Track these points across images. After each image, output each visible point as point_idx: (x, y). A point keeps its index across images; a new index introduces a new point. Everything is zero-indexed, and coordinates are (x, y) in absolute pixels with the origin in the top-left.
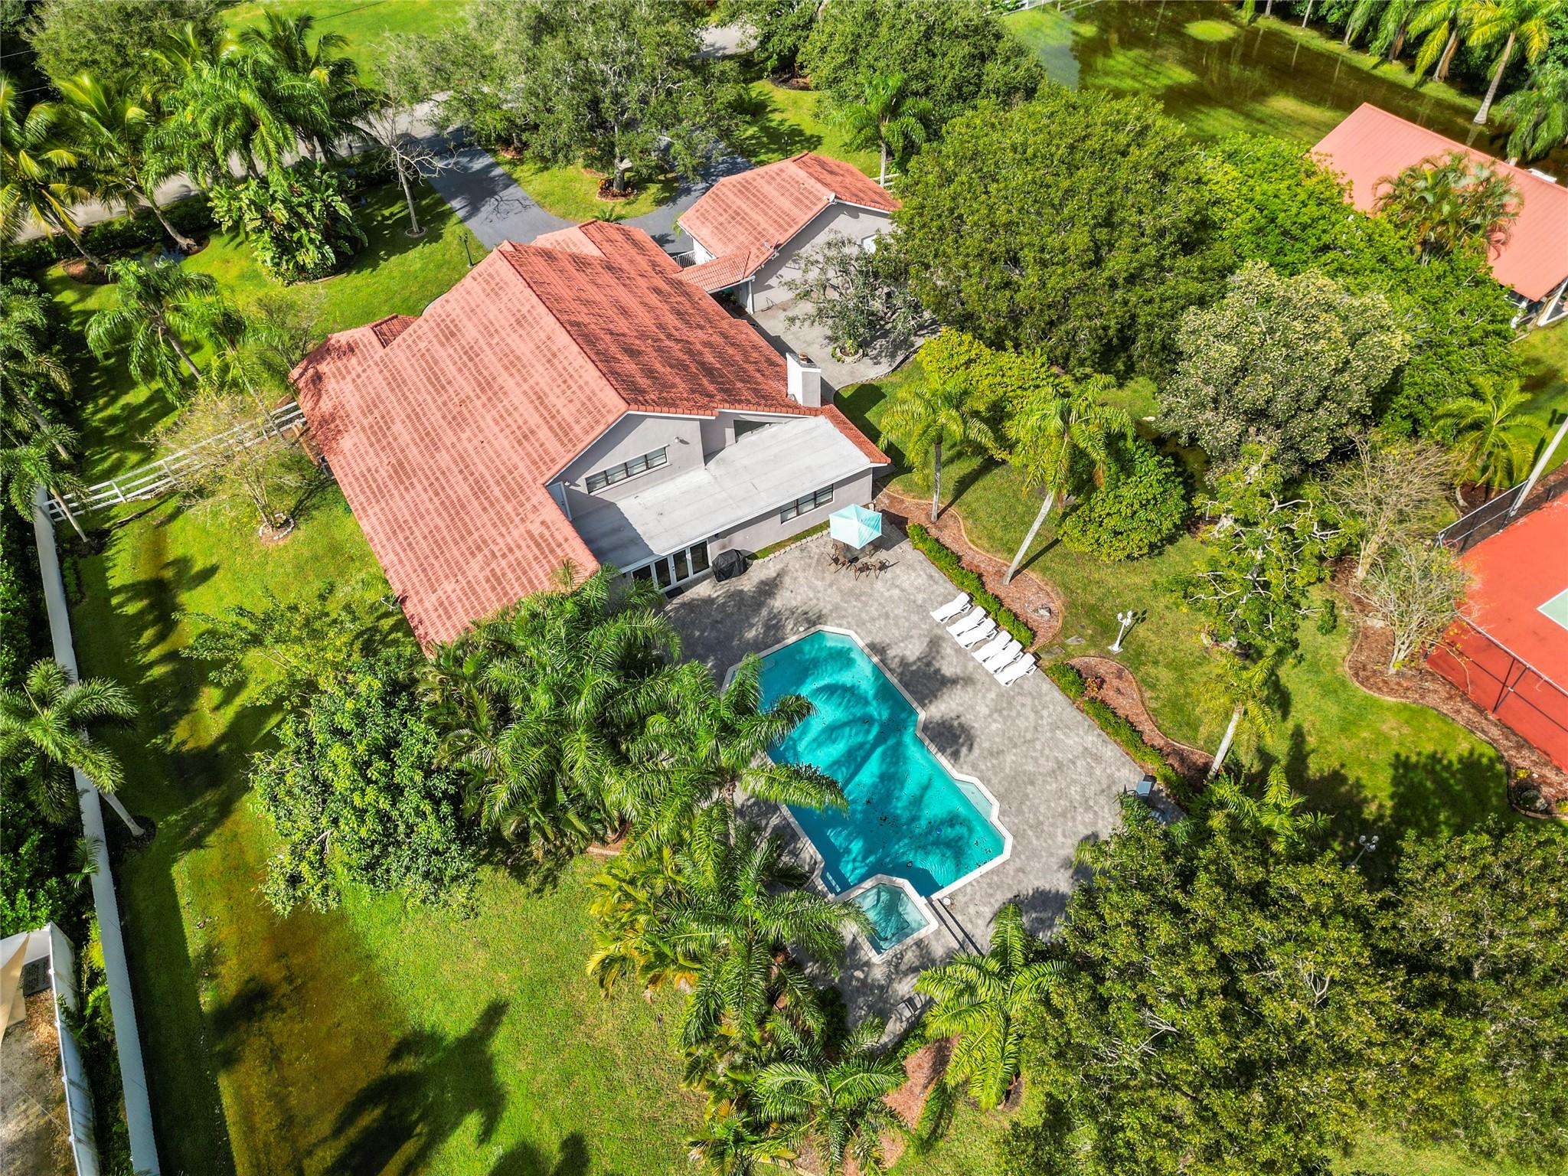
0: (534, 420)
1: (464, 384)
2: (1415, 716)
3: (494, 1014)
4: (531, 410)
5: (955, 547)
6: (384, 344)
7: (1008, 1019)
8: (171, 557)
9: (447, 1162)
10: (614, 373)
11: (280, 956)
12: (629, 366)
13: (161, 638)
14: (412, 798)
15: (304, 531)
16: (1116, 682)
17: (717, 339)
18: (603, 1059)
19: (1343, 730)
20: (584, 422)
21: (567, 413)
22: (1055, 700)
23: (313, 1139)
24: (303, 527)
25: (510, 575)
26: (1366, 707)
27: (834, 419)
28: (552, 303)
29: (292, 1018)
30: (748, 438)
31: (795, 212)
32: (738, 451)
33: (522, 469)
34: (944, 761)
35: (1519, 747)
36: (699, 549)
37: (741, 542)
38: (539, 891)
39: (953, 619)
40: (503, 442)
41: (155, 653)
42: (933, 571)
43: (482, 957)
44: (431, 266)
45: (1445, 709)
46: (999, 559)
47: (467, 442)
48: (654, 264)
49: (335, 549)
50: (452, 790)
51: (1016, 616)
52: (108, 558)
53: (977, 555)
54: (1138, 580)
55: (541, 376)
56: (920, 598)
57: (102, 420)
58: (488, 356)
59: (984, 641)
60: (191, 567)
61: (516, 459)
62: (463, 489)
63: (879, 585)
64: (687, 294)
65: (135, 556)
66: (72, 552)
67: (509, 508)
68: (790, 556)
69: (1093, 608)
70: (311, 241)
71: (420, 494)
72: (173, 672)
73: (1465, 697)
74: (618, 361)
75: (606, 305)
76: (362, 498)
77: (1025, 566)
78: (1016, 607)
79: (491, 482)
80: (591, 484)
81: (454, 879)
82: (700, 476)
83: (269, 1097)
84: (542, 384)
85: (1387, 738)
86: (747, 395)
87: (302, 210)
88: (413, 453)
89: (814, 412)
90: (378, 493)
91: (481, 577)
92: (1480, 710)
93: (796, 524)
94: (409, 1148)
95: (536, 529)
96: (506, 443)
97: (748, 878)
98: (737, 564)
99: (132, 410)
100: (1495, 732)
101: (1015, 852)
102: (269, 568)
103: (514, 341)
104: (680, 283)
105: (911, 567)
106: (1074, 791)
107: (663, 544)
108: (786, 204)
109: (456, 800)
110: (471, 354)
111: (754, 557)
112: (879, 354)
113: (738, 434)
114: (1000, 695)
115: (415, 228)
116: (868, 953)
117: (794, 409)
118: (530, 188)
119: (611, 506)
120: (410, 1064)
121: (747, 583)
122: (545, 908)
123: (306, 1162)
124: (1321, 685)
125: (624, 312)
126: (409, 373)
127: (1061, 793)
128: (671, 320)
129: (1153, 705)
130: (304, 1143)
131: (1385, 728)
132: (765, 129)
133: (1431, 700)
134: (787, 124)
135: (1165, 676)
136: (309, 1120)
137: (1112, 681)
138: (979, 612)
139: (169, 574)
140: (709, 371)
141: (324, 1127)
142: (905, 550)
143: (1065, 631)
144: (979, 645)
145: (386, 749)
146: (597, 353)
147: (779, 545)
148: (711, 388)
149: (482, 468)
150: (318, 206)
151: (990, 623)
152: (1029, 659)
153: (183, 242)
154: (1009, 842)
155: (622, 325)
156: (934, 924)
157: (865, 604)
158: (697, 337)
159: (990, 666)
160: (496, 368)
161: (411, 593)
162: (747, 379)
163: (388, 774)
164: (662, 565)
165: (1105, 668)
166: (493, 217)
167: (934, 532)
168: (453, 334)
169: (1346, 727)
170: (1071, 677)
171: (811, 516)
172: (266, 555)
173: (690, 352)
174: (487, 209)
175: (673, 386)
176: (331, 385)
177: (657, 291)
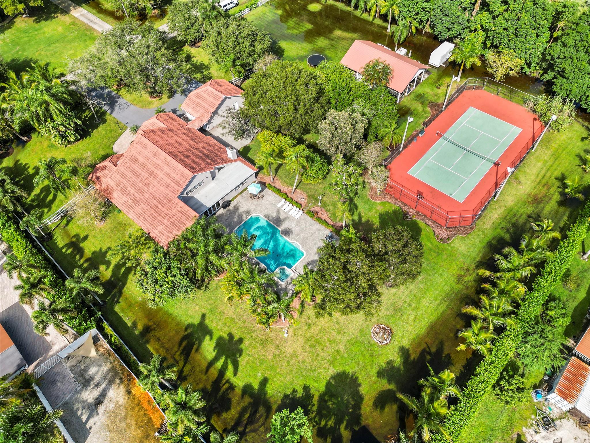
0: (169, 181)
1: (145, 174)
2: (383, 204)
3: (203, 316)
4: (167, 179)
5: (278, 187)
6: (116, 165)
7: (310, 285)
8: (72, 235)
9: (205, 347)
10: (186, 165)
11: (150, 320)
12: (189, 162)
13: (81, 257)
14: (178, 277)
15: (108, 221)
16: (321, 212)
17: (205, 145)
18: (232, 319)
19: (369, 211)
20: (183, 180)
21: (177, 178)
22: (309, 219)
23: (174, 352)
24: (108, 219)
25: (176, 222)
26: (374, 204)
27: (242, 161)
28: (161, 147)
29: (159, 331)
30: (221, 171)
31: (215, 102)
32: (219, 175)
33: (170, 194)
34: (286, 238)
35: (405, 206)
36: (218, 203)
37: (227, 198)
38: (205, 290)
39: (283, 206)
40: (162, 188)
41: (82, 261)
42: (275, 195)
43: (197, 307)
44: (108, 132)
45: (390, 201)
46: (290, 188)
47: (151, 189)
48: (180, 124)
49: (120, 224)
50: (186, 273)
51: (296, 202)
52: (55, 240)
53: (284, 188)
54: (322, 186)
55: (167, 169)
56: (274, 202)
57: (30, 201)
58: (149, 166)
59: (291, 209)
60: (80, 237)
61: (167, 192)
62: (155, 202)
63: (263, 201)
64: (192, 132)
65: (62, 238)
66: (44, 241)
67: (170, 205)
68: (239, 199)
69: (313, 195)
70: (72, 134)
71: (143, 205)
72: (89, 264)
73: (393, 198)
74: (185, 161)
75: (174, 143)
76: (126, 209)
77: (296, 188)
78: (296, 200)
79: (162, 199)
80: (187, 193)
81: (191, 291)
82: (212, 184)
83: (161, 347)
84: (168, 171)
85: (378, 210)
86: (219, 161)
87: (68, 126)
88: (137, 195)
89: (236, 160)
90: (131, 207)
91: (168, 223)
92: (396, 199)
93: (239, 190)
94: (195, 347)
95: (179, 209)
96: (163, 188)
97: (255, 273)
98: (227, 204)
99: (38, 196)
100: (400, 204)
101: (307, 255)
102: (103, 232)
103: (155, 160)
104: (189, 128)
105: (269, 195)
106: (316, 238)
107: (209, 204)
108: (211, 99)
109: (187, 275)
110: (144, 166)
111: (231, 201)
112: (247, 136)
113: (219, 171)
114: (297, 221)
115: (97, 120)
116: (280, 282)
117: (231, 161)
118: (127, 99)
119: (192, 197)
120: (189, 331)
121: (231, 207)
122: (208, 293)
123: (175, 356)
124: (364, 202)
125: (180, 144)
126: (126, 173)
127: (313, 240)
128: (192, 142)
129: (330, 215)
130: (173, 353)
131: (378, 208)
132: (192, 65)
133: (387, 200)
134: (199, 62)
135: (331, 208)
136: (172, 349)
137: (320, 212)
138: (288, 203)
139: (74, 240)
140: (207, 156)
141: (176, 349)
142: (267, 191)
143: (308, 203)
144: (289, 211)
145: (169, 268)
146: (180, 160)
147: (236, 196)
148: (210, 161)
149: (158, 196)
150: (72, 123)
151: (291, 205)
152: (301, 211)
153: (24, 139)
154: (305, 253)
155: (181, 149)
156: (293, 273)
157: (261, 207)
158: (200, 146)
159: (293, 215)
160: (153, 168)
161: (151, 231)
162: (217, 156)
163: (171, 273)
164: (210, 209)
165: (318, 209)
166: (120, 111)
167: (273, 185)
168: (136, 161)
169: (370, 210)
170: (311, 213)
171: (242, 187)
172: (100, 229)
173: (201, 152)
174: (116, 108)
175: (201, 164)
176: (103, 180)
177: (184, 134)
